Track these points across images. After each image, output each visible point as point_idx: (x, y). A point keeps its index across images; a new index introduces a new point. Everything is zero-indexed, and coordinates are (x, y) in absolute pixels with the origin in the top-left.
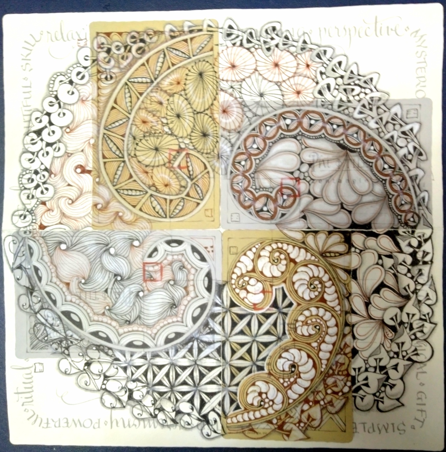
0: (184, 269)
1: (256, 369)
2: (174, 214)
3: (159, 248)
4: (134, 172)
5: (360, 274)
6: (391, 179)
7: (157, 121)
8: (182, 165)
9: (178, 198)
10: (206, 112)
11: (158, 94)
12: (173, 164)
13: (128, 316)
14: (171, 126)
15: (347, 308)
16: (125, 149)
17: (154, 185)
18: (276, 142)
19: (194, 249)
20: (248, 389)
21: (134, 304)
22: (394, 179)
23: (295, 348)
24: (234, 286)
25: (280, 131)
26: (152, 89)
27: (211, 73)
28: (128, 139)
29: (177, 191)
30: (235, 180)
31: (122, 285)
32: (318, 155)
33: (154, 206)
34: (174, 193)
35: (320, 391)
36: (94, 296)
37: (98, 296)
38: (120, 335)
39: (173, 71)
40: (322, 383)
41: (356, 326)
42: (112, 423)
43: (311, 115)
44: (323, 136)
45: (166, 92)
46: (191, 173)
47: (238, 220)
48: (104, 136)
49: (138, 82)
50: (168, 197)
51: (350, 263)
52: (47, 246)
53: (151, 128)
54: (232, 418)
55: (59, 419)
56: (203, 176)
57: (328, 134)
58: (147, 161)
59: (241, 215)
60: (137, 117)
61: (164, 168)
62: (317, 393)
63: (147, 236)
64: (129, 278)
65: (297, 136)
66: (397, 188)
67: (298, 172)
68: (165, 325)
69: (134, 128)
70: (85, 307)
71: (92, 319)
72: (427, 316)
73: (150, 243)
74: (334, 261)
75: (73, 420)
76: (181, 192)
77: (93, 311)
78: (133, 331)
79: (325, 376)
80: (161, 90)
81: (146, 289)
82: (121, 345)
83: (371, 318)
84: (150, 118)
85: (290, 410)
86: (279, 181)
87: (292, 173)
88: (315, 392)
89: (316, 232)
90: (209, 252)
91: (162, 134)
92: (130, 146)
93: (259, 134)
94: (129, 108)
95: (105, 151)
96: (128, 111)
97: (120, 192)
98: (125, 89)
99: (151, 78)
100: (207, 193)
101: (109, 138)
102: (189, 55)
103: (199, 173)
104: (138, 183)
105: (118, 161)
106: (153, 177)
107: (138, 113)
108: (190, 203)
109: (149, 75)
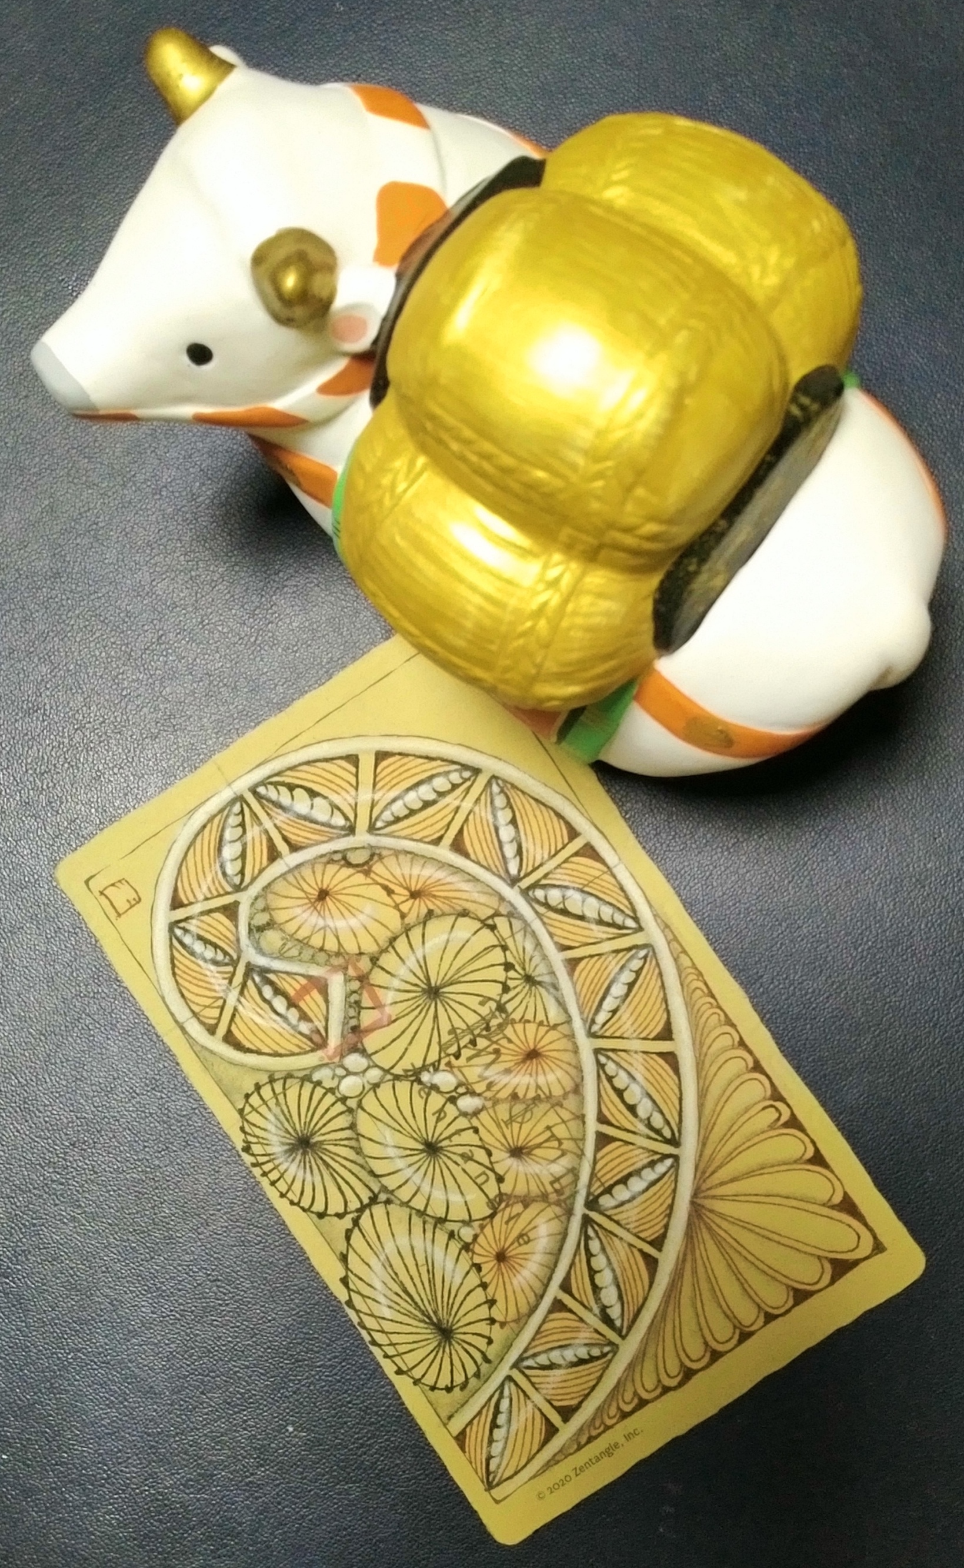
4: (457, 870)
7: (490, 1086)
8: (315, 994)
9: (254, 879)
10: (347, 1222)
11: (547, 1179)
12: (348, 980)
14: (436, 1101)
16: (537, 925)
17: (365, 868)
26: (577, 1178)
27: (411, 1359)
28: (550, 966)
29: (275, 902)
33: (318, 801)
34: (280, 887)
39: (546, 1286)
45: (526, 1202)
46: (268, 992)
48: (636, 919)
49: (638, 1172)
50: (291, 859)
53: (497, 1052)
56: (222, 1008)
58: (438, 933)
60: (568, 1057)
61: (370, 947)
69: (554, 1014)
76: (260, 904)
80: (544, 1197)
84: (522, 1081)
91: (449, 1054)
92: (529, 946)
94: (611, 1068)
95: (597, 873)
96: (610, 1054)
97: (460, 771)
98: (668, 1123)
99: (602, 1213)
100: (172, 959)
101: (613, 925)
102: (528, 1372)
103: (240, 1008)
104: (420, 840)
105: (535, 869)
106: (384, 893)
107: (573, 1072)
108: (205, 889)
109: (617, 1223)
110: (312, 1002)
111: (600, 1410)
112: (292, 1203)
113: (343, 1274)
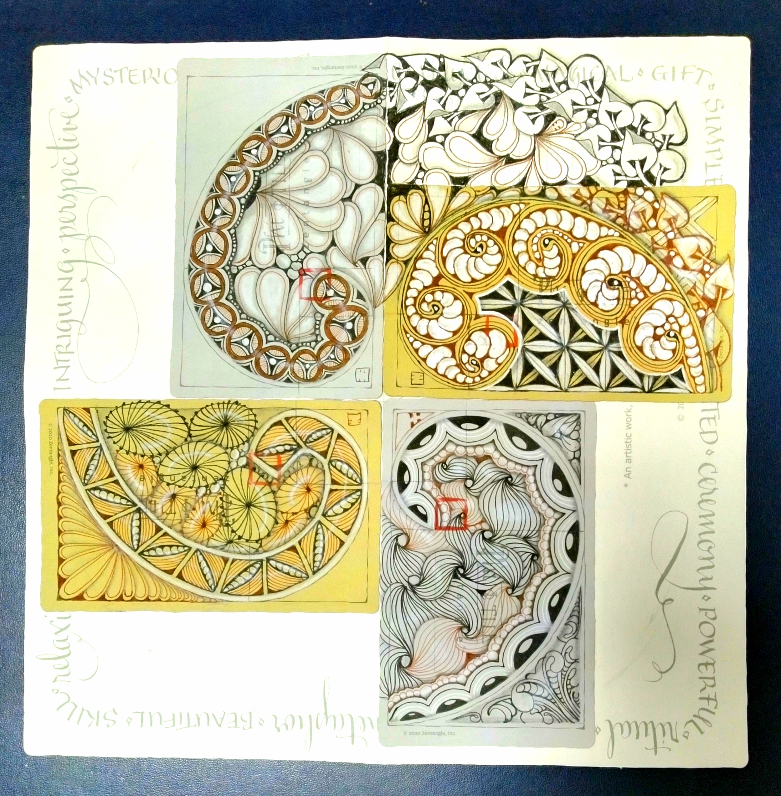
0: (447, 463)
1: (614, 345)
2: (355, 476)
3: (412, 503)
4: (285, 543)
5: (460, 172)
6: (305, 122)
7: (203, 502)
8: (275, 464)
9: (330, 469)
10: (188, 421)
11: (158, 501)
12: (273, 478)
13: (524, 558)
14: (210, 481)
15: (516, 193)
16: (247, 557)
17: (308, 511)
18: (240, 308)
19: (415, 444)
20: (648, 357)
21: (504, 547)
22: (305, 115)
23: (581, 280)
24: (478, 379)
25: (223, 300)
26: (152, 512)
27: (126, 411)
28: (231, 552)
29: (317, 471)
30: (301, 375)
31: (473, 565)
32: (263, 240)
33: (342, 510)
34: (321, 477)
35: (652, 238)
36: (489, 612)
37: (490, 607)
38: (557, 572)
39: (121, 475)
40: (638, 235)
41: (546, 180)
42: (706, 588)
43: (199, 250)
44: (232, 231)
45: (155, 488)
46: (288, 448)
47: (367, 370)
48: (226, 593)
49: (139, 534)
50: (328, 487)
51: (441, 187)
52: (405, 688)
53: (213, 513)
54: (696, 384)
55: (701, 678)
56: (292, 428)
57: (230, 223)
58: (268, 521)
59: (358, 366)
60: (195, 537)
61: (280, 493)
62: (656, 243)
63: (391, 522)
64: (461, 555)
65: (231, 274)
66: (319, 112)
67: (290, 271)
68: (541, 496)
69: (213, 542)
70: (508, 627)
71: (529, 617)
72: (528, 65)
73: (403, 518)
74: (437, 214)
75: (702, 654)
76: (320, 466)
77: (514, 616)
78: (549, 549)
79: (628, 231)
80: (152, 495)
81: (479, 527)
82: (574, 569)
83: (533, 154)
84: (197, 515)
85: (682, 288)
86: (304, 303)
87: (292, 282)
88: (654, 247)
89: (389, 241)
90: (419, 420)
91: (224, 496)
92: (242, 550)
93: (226, 336)
94: (181, 549)
95: (251, 590)
96: (186, 552)
97: (318, 567)
98: (150, 556)
99: (133, 512)
100: (321, 422)
101: (229, 584)
102: (96, 449)
103: (288, 434)
104: (304, 537)
105: (267, 570)
106: (295, 511)
107: (189, 535)
108: (338, 450)
109: (127, 515)
110: (273, 461)
111: (67, 465)
112: (207, 406)
113: (171, 407)
